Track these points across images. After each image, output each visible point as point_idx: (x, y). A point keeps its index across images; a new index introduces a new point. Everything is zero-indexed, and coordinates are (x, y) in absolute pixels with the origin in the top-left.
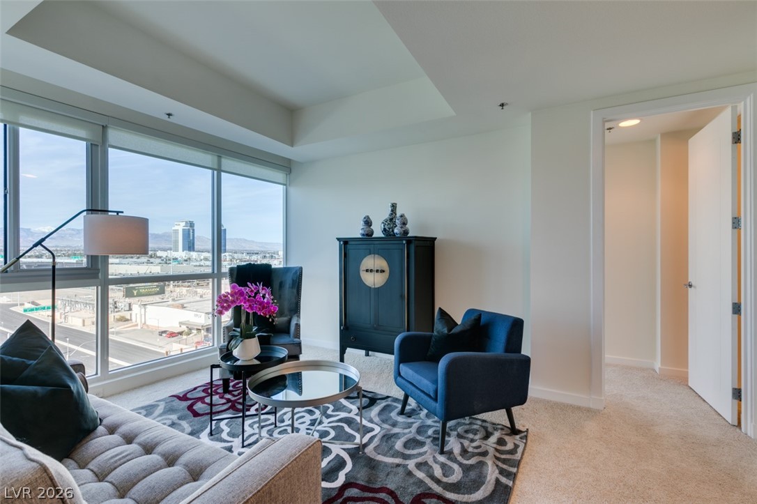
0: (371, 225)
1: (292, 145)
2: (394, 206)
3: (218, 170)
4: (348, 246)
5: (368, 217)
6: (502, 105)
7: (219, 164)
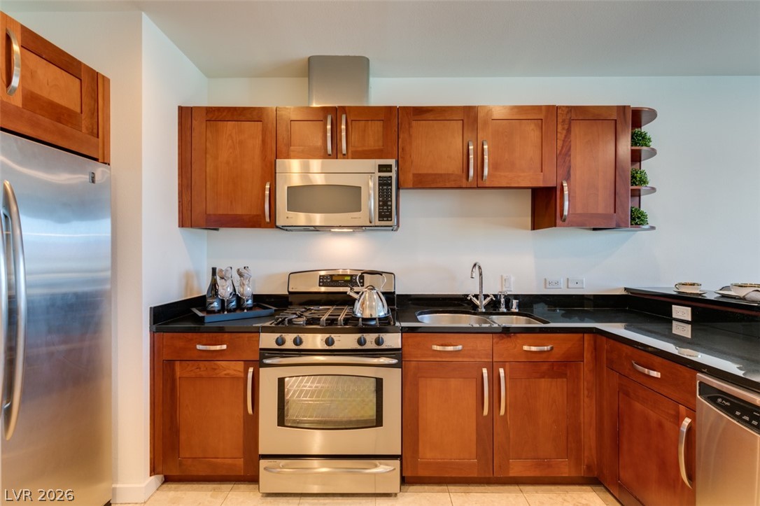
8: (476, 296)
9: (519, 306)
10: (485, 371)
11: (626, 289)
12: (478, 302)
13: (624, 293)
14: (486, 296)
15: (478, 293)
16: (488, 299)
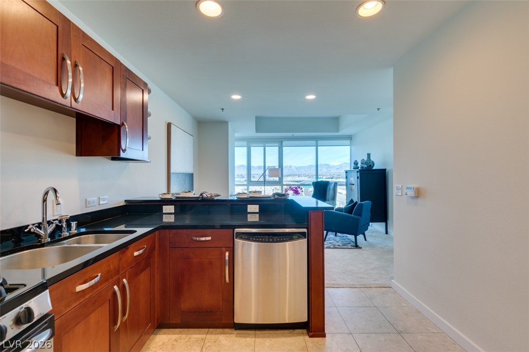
0: (357, 164)
1: (338, 132)
2: (369, 155)
3: (317, 146)
4: (348, 174)
5: (356, 161)
6: (378, 109)
7: (317, 143)
8: (39, 226)
9: (79, 226)
10: (116, 287)
11: (126, 201)
12: (42, 232)
13: (125, 204)
14: (49, 223)
15: (41, 221)
16: (54, 225)
